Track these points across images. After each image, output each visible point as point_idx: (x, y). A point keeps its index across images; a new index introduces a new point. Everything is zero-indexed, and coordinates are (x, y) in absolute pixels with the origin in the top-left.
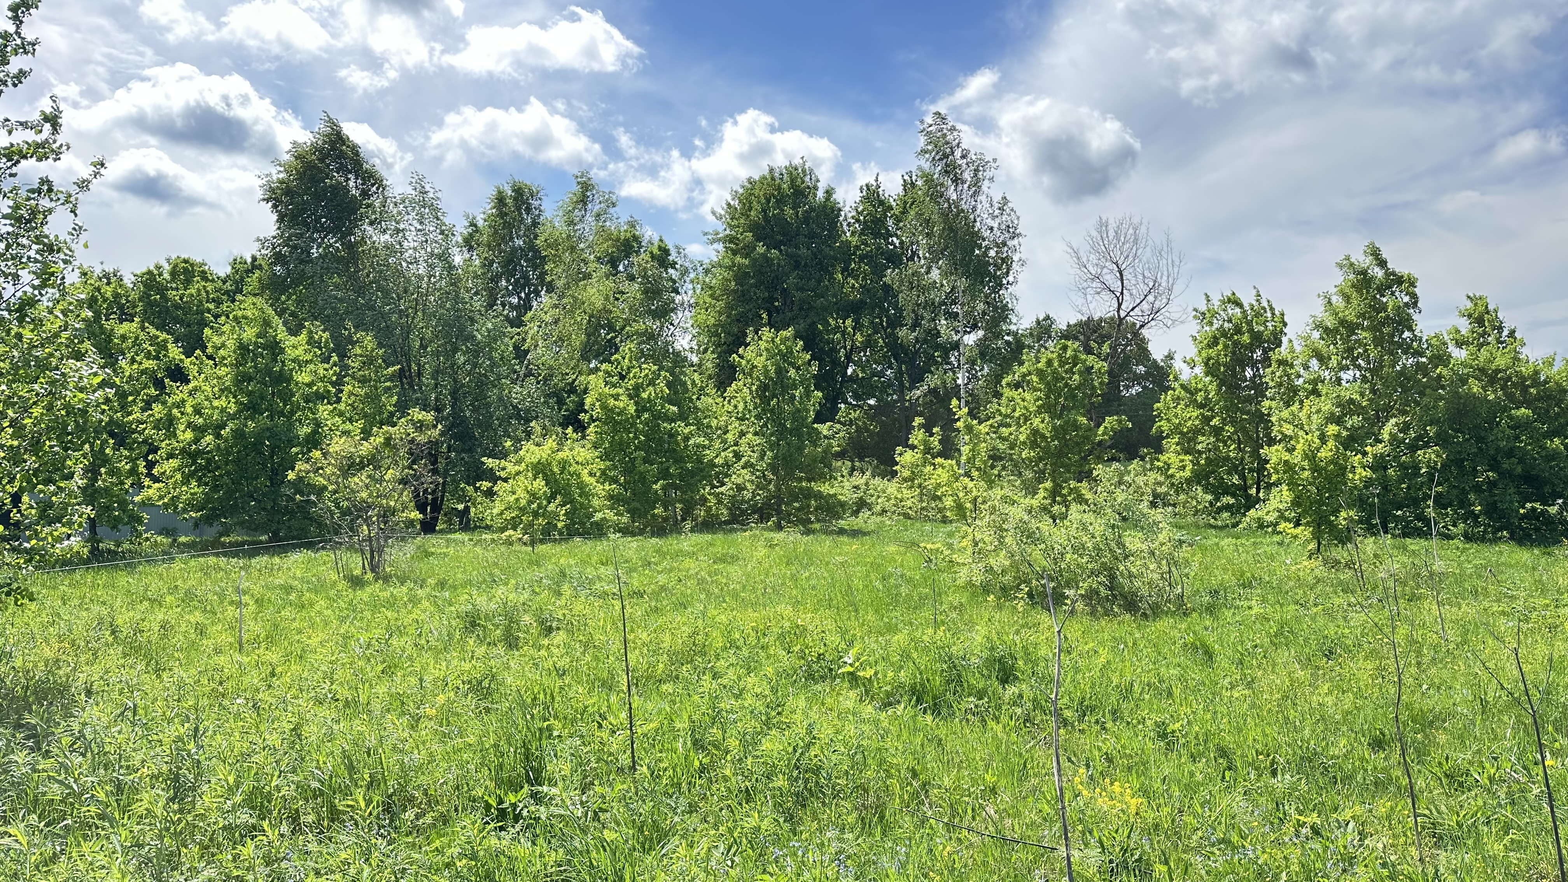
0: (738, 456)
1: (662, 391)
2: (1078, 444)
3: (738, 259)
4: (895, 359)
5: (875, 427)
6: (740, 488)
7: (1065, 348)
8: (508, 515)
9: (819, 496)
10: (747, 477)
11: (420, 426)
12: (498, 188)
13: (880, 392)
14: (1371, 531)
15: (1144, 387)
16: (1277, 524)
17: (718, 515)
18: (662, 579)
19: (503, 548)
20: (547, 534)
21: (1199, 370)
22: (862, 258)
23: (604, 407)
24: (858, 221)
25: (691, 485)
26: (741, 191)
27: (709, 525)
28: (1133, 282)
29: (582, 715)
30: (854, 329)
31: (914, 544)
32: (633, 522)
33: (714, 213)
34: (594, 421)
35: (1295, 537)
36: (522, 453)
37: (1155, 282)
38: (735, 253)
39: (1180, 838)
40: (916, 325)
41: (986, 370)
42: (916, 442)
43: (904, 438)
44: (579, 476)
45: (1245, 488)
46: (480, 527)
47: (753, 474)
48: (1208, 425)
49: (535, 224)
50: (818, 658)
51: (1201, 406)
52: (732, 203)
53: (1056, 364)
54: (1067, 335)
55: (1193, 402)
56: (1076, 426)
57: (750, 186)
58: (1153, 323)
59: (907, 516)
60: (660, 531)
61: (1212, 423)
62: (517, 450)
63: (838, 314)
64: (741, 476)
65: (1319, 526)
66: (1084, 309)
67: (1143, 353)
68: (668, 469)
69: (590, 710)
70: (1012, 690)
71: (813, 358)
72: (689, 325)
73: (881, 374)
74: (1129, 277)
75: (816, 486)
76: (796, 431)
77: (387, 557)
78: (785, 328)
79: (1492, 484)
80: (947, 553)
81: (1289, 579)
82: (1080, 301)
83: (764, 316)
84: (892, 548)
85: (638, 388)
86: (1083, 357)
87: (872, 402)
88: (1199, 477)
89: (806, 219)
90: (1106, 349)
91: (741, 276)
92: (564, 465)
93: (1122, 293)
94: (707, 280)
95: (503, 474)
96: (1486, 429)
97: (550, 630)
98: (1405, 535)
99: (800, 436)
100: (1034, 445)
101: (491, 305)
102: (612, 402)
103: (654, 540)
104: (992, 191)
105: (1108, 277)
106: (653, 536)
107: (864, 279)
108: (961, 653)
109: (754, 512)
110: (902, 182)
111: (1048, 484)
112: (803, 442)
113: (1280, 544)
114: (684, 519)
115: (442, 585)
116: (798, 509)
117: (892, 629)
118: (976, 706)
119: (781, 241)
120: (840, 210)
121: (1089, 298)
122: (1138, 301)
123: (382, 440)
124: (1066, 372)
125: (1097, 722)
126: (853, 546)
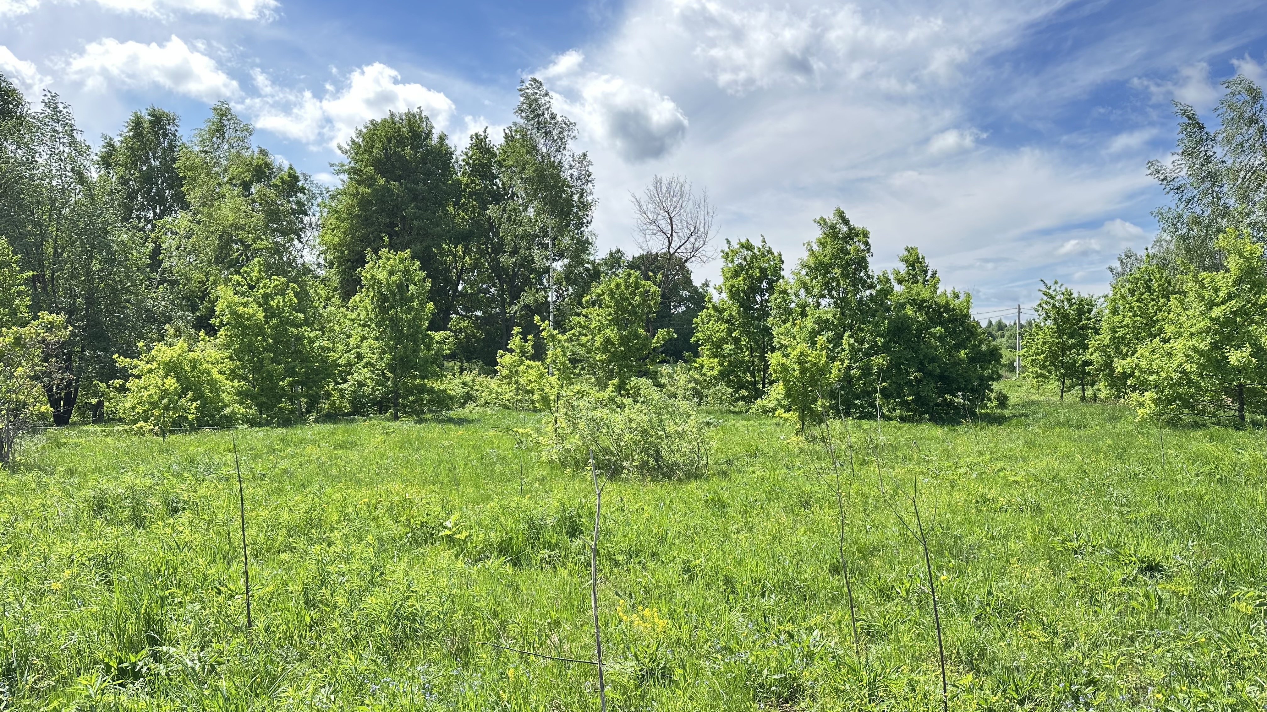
0: (359, 357)
1: (290, 300)
2: (638, 350)
3: (362, 189)
4: (498, 279)
5: (481, 334)
6: (361, 385)
7: (629, 275)
8: (140, 409)
9: (431, 391)
10: (368, 375)
11: (50, 327)
12: (136, 114)
13: (486, 306)
14: (838, 414)
15: (688, 307)
16: (776, 410)
17: (341, 408)
18: (284, 464)
19: (135, 439)
20: (178, 426)
21: (724, 295)
22: (471, 195)
23: (233, 313)
24: (468, 163)
25: (315, 381)
26: (365, 131)
27: (332, 417)
28: (680, 227)
29: (203, 583)
30: (464, 253)
31: (509, 429)
32: (261, 414)
33: (340, 148)
34: (224, 326)
35: (786, 420)
36: (153, 352)
37: (695, 227)
38: (359, 183)
39: (694, 648)
40: (514, 252)
41: (571, 290)
42: (514, 347)
43: (504, 343)
44: (209, 373)
45: (755, 383)
46: (113, 419)
47: (373, 372)
48: (731, 336)
49: (171, 148)
50: (422, 526)
51: (728, 321)
52: (357, 140)
53: (623, 287)
54: (632, 265)
55: (720, 319)
56: (637, 337)
57: (372, 127)
58: (693, 259)
59: (505, 407)
60: (286, 423)
61: (733, 335)
62: (150, 349)
63: (450, 241)
64: (362, 374)
65: (803, 411)
66: (644, 246)
67: (687, 282)
68: (294, 367)
69: (210, 579)
70: (578, 542)
71: (428, 276)
72: (316, 244)
73: (486, 291)
74: (677, 223)
75: (428, 383)
76: (413, 337)
77: (17, 448)
78: (403, 250)
79: (918, 381)
80: (534, 436)
81: (782, 450)
82: (641, 239)
83: (386, 238)
84: (491, 433)
85: (266, 296)
86: (643, 282)
87: (479, 313)
88: (724, 375)
89: (424, 160)
90: (660, 276)
91: (364, 203)
92: (195, 364)
93: (672, 235)
94: (333, 204)
95: (135, 372)
96: (914, 342)
97: (175, 510)
98: (860, 418)
99: (415, 341)
100: (605, 350)
101: (126, 218)
102: (241, 309)
103: (280, 430)
104: (574, 148)
105: (661, 222)
106: (279, 426)
107: (473, 212)
108: (540, 516)
109: (374, 405)
110: (504, 135)
111: (616, 381)
112: (418, 346)
113: (778, 424)
114: (308, 412)
115: (70, 472)
116: (413, 402)
117: (486, 499)
118: (549, 557)
119: (400, 176)
120: (452, 154)
121: (648, 237)
122: (683, 241)
123: (12, 340)
124: (630, 294)
125: (640, 563)
126: (460, 431)
